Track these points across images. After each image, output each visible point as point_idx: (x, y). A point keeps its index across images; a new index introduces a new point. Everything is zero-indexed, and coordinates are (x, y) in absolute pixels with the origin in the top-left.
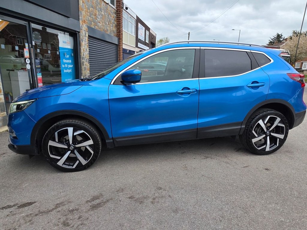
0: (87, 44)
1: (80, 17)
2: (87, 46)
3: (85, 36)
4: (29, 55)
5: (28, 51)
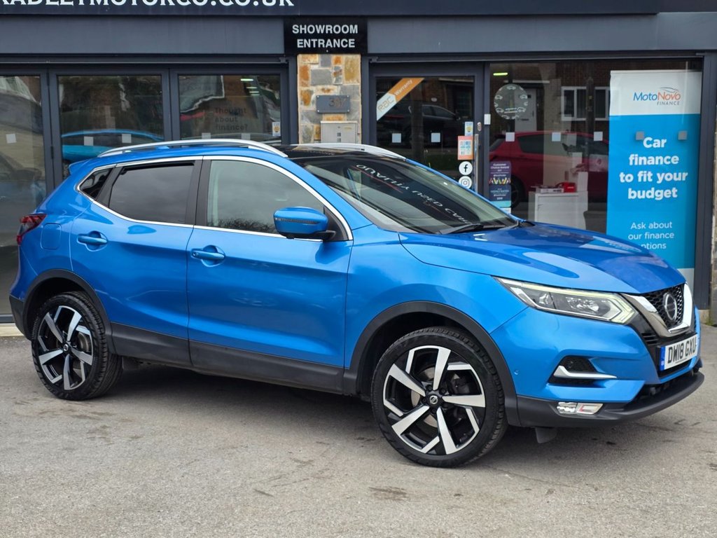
4: (470, 153)
5: (471, 141)
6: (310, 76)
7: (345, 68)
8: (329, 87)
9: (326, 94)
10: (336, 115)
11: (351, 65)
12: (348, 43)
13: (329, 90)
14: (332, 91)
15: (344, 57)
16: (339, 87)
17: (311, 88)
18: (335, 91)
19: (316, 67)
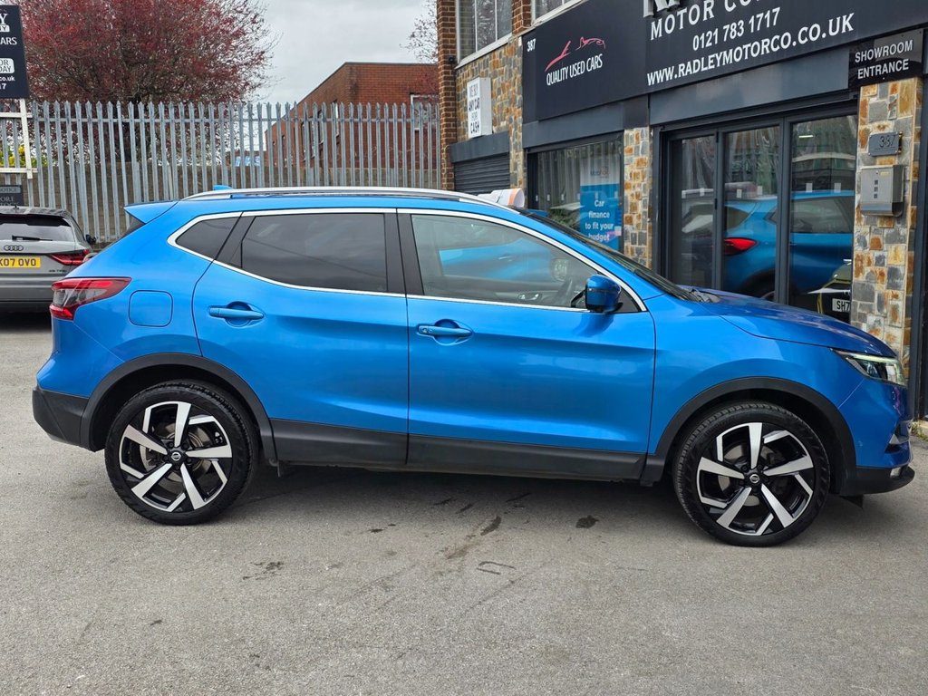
6: (868, 112)
7: (901, 98)
8: (884, 123)
9: (882, 132)
10: (887, 158)
11: (907, 93)
12: (902, 65)
13: (884, 127)
14: (887, 128)
15: (900, 83)
16: (894, 123)
17: (869, 126)
18: (890, 127)
19: (873, 100)
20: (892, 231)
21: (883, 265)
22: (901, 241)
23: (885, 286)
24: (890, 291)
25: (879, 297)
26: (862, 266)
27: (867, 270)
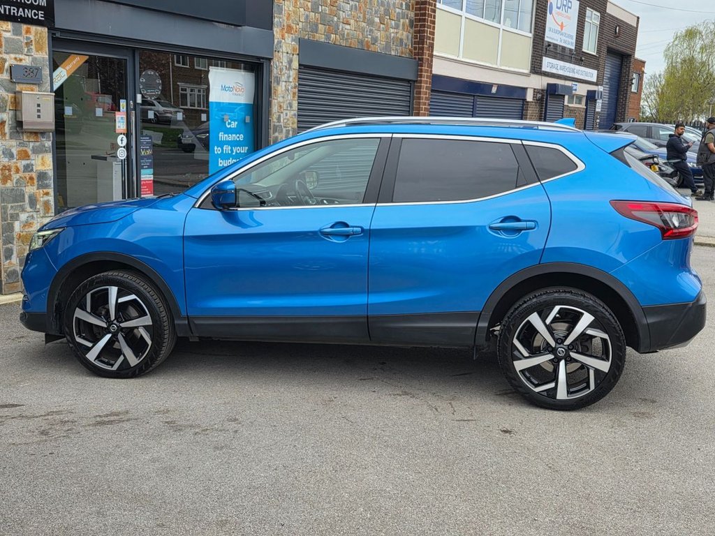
0: (295, 88)
1: (276, 20)
2: (294, 93)
3: (289, 68)
4: (125, 127)
5: (125, 116)
6: (3, 43)
7: (35, 39)
8: (21, 56)
9: (18, 63)
10: (29, 86)
11: (40, 37)
12: (38, 15)
13: (21, 60)
14: (23, 61)
15: (33, 28)
16: (31, 57)
17: (5, 56)
18: (27, 61)
19: (8, 35)
20: (37, 144)
21: (32, 170)
22: (46, 151)
23: (35, 187)
24: (41, 191)
25: (30, 197)
26: (10, 175)
27: (15, 177)
